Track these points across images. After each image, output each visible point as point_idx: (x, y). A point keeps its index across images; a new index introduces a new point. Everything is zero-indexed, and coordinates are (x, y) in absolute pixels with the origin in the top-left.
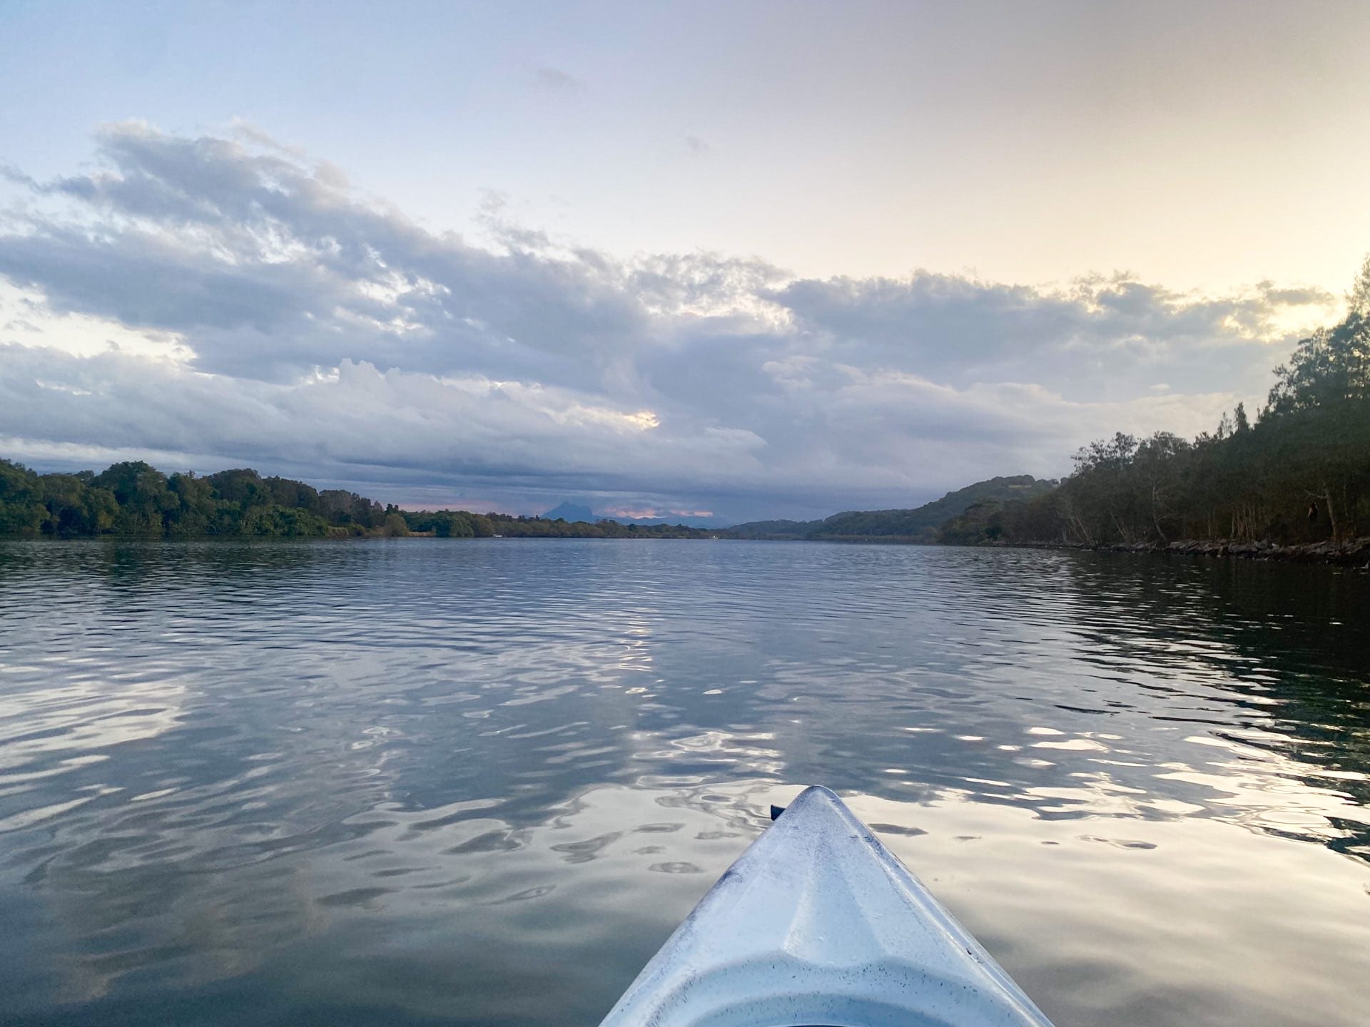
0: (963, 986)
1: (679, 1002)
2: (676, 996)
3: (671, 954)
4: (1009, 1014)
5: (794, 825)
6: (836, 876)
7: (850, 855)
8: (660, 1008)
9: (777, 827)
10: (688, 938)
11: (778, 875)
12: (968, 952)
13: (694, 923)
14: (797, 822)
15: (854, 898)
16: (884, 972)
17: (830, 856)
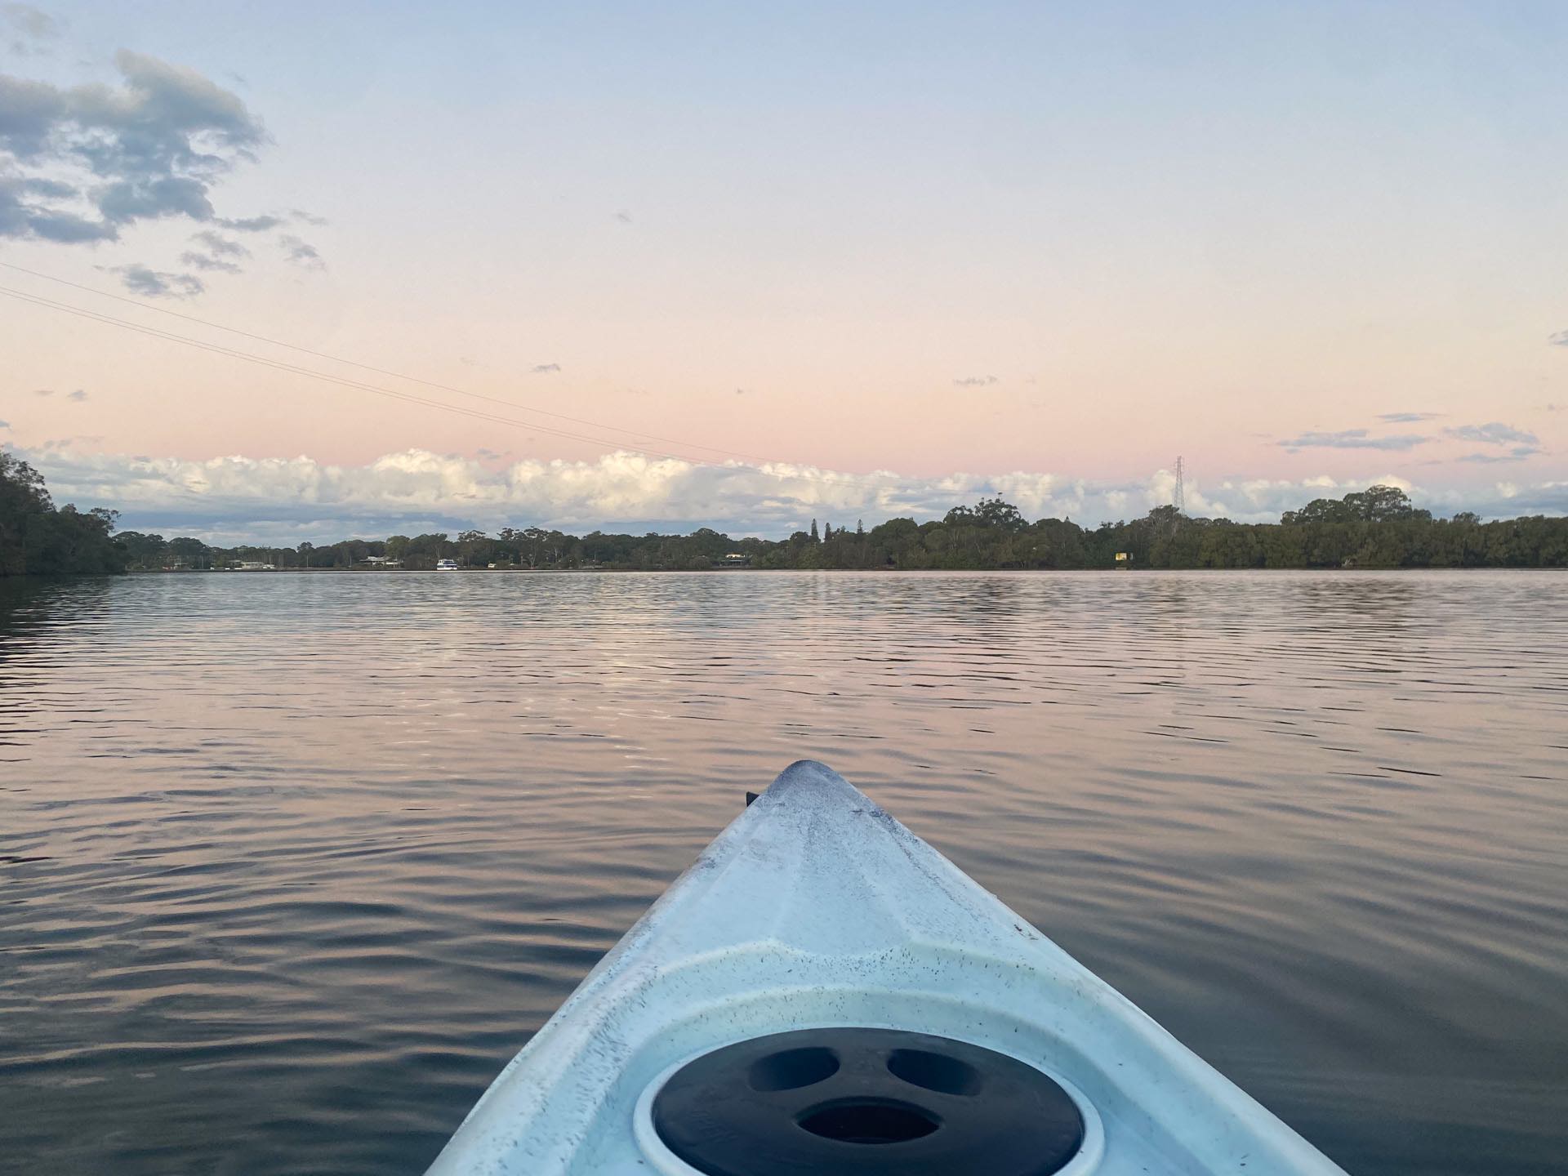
0: (1015, 966)
1: (636, 1007)
2: (631, 999)
3: (622, 953)
4: (1078, 992)
5: (780, 802)
6: (838, 854)
7: (855, 831)
8: (609, 1014)
9: (757, 805)
10: (644, 933)
11: (763, 857)
12: (1017, 928)
13: (653, 917)
14: (782, 799)
15: (863, 877)
16: (910, 958)
17: (829, 834)
